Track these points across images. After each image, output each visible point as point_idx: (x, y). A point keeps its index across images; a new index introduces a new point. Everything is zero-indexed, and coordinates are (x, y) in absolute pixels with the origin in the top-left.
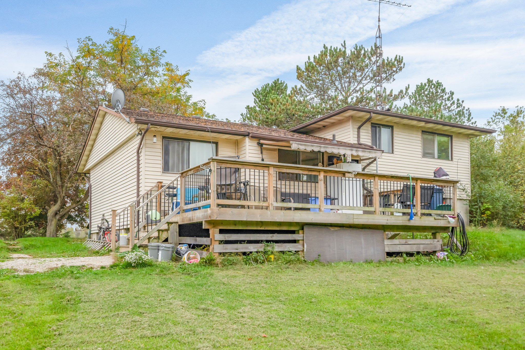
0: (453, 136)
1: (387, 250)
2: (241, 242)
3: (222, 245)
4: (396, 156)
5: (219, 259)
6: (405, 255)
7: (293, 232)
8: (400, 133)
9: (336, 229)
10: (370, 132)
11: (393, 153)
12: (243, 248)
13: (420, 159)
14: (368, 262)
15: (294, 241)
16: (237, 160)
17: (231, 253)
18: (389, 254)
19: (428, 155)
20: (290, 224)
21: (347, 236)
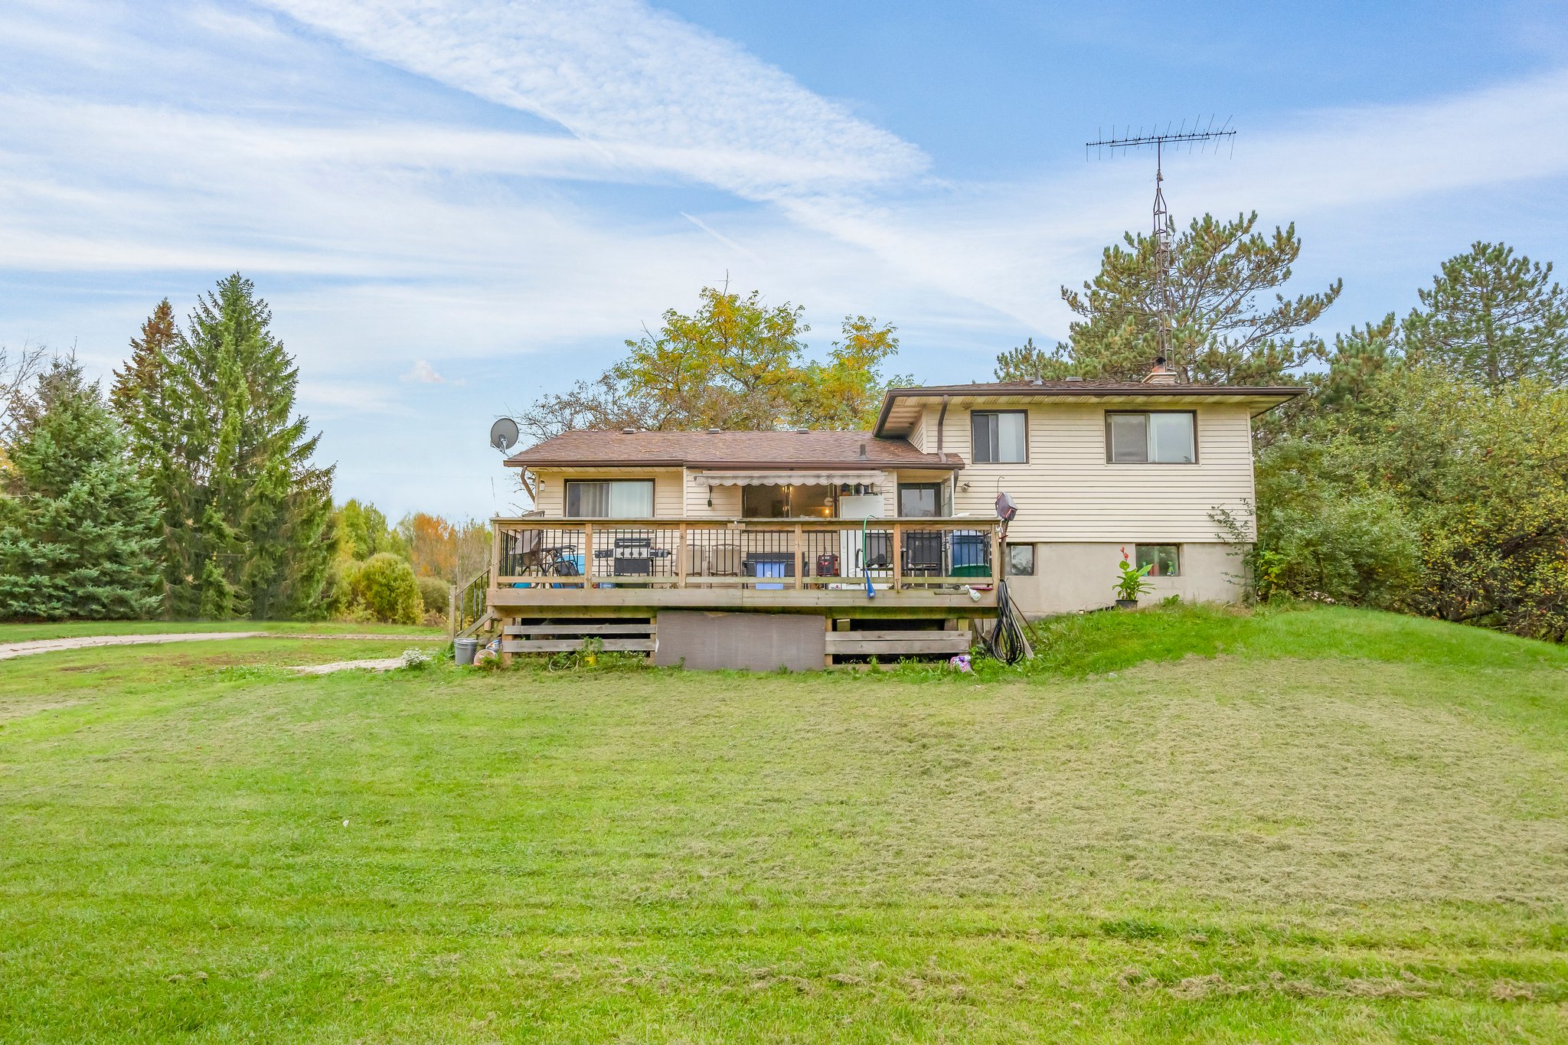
0: (1199, 412)
1: (832, 650)
2: (575, 637)
3: (516, 641)
4: (1033, 467)
5: (509, 661)
6: (874, 660)
7: (646, 621)
8: (1046, 422)
9: (720, 614)
10: (969, 428)
11: (1027, 462)
12: (549, 646)
13: (1102, 467)
14: (784, 671)
15: (647, 636)
16: (542, 518)
17: (530, 653)
18: (838, 659)
19: (1127, 458)
20: (636, 609)
21: (742, 626)
